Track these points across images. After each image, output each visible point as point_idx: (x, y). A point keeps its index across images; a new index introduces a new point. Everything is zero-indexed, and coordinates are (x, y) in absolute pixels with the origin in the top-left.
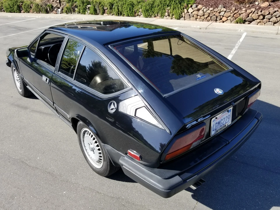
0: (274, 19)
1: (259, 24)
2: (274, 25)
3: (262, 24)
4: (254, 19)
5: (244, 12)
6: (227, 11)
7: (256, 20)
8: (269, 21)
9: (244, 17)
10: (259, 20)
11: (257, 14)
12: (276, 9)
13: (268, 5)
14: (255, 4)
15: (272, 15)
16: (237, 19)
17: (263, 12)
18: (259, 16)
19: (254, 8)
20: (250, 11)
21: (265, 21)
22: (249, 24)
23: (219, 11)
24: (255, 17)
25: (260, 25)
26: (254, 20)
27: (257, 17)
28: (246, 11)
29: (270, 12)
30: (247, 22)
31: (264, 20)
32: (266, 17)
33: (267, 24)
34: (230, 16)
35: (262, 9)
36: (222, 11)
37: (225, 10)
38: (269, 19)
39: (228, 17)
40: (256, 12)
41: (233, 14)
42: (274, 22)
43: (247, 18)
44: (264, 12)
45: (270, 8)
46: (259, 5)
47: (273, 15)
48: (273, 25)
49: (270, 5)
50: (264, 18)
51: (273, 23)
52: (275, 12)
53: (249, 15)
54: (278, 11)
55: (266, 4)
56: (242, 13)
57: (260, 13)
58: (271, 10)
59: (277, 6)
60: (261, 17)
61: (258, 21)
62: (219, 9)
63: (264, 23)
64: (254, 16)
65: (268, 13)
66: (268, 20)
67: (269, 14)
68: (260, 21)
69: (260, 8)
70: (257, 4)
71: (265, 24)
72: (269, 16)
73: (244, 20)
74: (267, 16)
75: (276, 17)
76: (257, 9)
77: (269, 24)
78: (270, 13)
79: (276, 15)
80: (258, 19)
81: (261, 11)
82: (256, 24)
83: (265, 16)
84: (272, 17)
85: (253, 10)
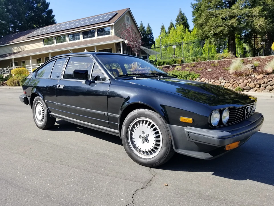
0: (269, 87)
1: (256, 91)
2: (270, 92)
3: (259, 92)
4: (252, 87)
5: (242, 82)
6: (226, 82)
7: (254, 88)
8: (266, 89)
9: (242, 86)
10: (256, 88)
11: (253, 83)
12: (270, 80)
13: (263, 76)
14: (252, 77)
15: (267, 84)
16: (236, 88)
17: (258, 81)
18: (256, 85)
19: (250, 79)
20: (247, 81)
21: (261, 89)
22: (247, 91)
23: (220, 82)
24: (252, 85)
25: (258, 92)
26: (251, 88)
27: (254, 86)
28: (244, 82)
29: (264, 82)
30: (246, 90)
31: (261, 88)
32: (262, 85)
34: (230, 86)
35: (258, 80)
36: (222, 82)
37: (225, 81)
38: (265, 87)
39: (228, 87)
40: (252, 82)
41: (232, 84)
42: (270, 89)
43: (245, 87)
44: (260, 82)
45: (264, 78)
46: (255, 77)
47: (268, 84)
48: (269, 92)
49: (264, 77)
50: (260, 87)
51: (269, 90)
52: (270, 81)
53: (246, 84)
54: (271, 81)
55: (261, 76)
56: (240, 83)
57: (256, 83)
58: (266, 80)
59: (270, 77)
60: (258, 86)
61: (255, 89)
62: (219, 80)
63: (261, 91)
64: (251, 85)
65: (263, 82)
66: (264, 88)
67: (264, 83)
68: (257, 89)
69: (256, 79)
70: (253, 76)
71: (262, 91)
72: (265, 85)
73: (242, 88)
74: (263, 84)
75: (271, 86)
76: (253, 80)
77: (265, 91)
78: (265, 82)
79: (270, 84)
80: (255, 87)
81: (257, 81)
82: (254, 91)
83: (261, 85)
84: (267, 85)
85: (250, 80)
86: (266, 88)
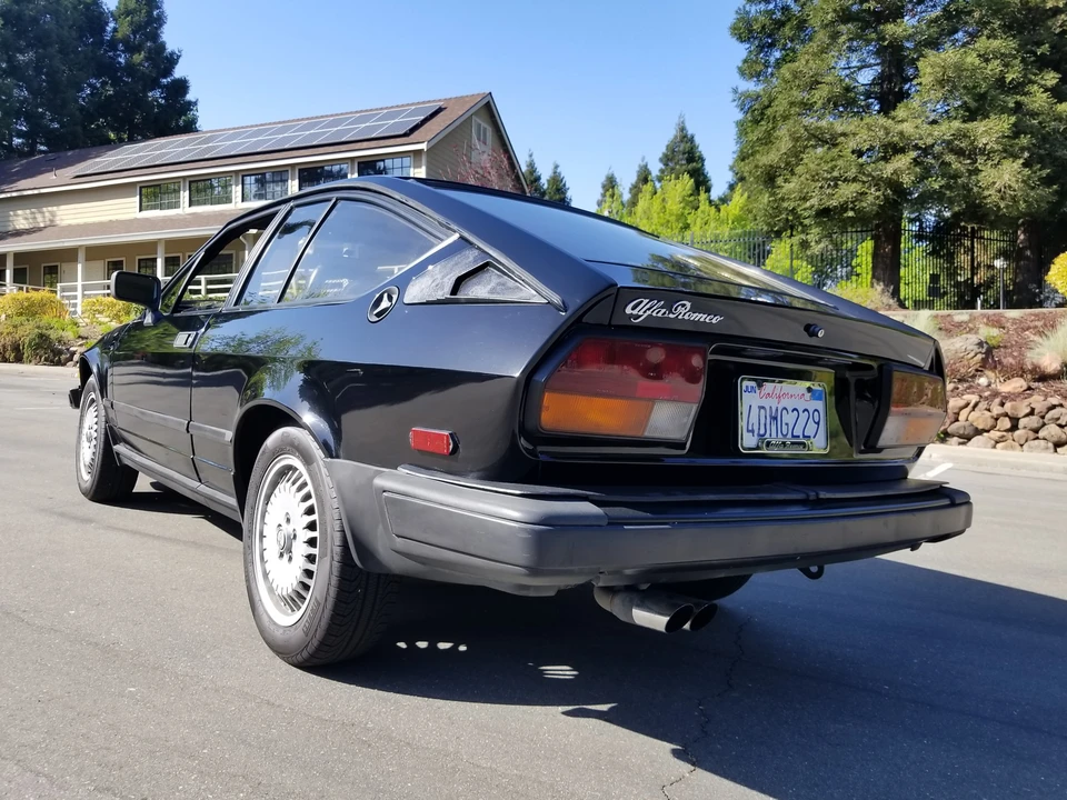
0: (1051, 431)
1: (999, 445)
2: (1056, 451)
3: (1012, 448)
4: (980, 427)
7: (988, 431)
8: (1037, 438)
9: (941, 422)
10: (999, 434)
11: (986, 412)
12: (1055, 400)
13: (1025, 387)
14: (979, 384)
15: (1043, 417)
17: (1008, 405)
18: (997, 419)
19: (973, 393)
20: (962, 403)
21: (1020, 436)
22: (960, 444)
24: (980, 420)
25: (1005, 448)
26: (979, 432)
27: (990, 422)
29: (1033, 410)
30: (955, 438)
31: (1017, 433)
32: (1022, 422)
33: (1029, 447)
35: (1006, 398)
38: (1036, 431)
40: (983, 405)
42: (1055, 439)
43: (952, 424)
44: (1013, 408)
45: (1032, 395)
46: (993, 386)
47: (1048, 416)
48: (1052, 450)
49: (1029, 388)
50: (1014, 427)
51: (1051, 445)
52: (1053, 407)
53: (958, 414)
54: (1061, 405)
55: (1018, 385)
57: (997, 410)
58: (1038, 402)
59: (1055, 391)
60: (1006, 423)
61: (995, 434)
63: (1017, 444)
64: (980, 418)
65: (1028, 410)
66: (1032, 435)
67: (1032, 413)
68: (1003, 436)
69: (996, 394)
70: (986, 384)
71: (1022, 445)
72: (1034, 421)
73: (941, 430)
74: (1027, 419)
75: (1060, 426)
76: (986, 399)
77: (1037, 447)
78: (1036, 412)
79: (1058, 419)
80: (993, 427)
81: (1002, 404)
82: (989, 445)
83: (1019, 419)
84: (1044, 425)
85: (974, 398)
86: (1041, 434)
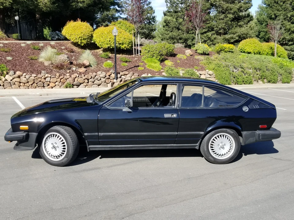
0: (97, 82)
1: (86, 87)
3: (89, 87)
5: (69, 77)
6: (52, 77)
7: (83, 83)
9: (71, 82)
11: (81, 78)
14: (73, 70)
15: (94, 78)
16: (65, 84)
18: (84, 80)
20: (75, 76)
21: (90, 84)
22: (77, 87)
23: (44, 77)
24: (81, 81)
25: (88, 87)
26: (81, 84)
28: (71, 76)
30: (75, 86)
32: (90, 80)
33: (93, 87)
34: (57, 81)
36: (47, 77)
37: (50, 76)
38: (93, 82)
39: (55, 83)
40: (80, 76)
41: (59, 79)
43: (74, 82)
44: (88, 77)
48: (98, 87)
50: (89, 82)
51: (97, 85)
53: (75, 79)
55: (84, 70)
56: (68, 78)
57: (84, 78)
58: (92, 75)
60: (86, 81)
61: (85, 84)
62: (42, 75)
68: (87, 84)
70: (75, 69)
71: (91, 86)
72: (92, 80)
73: (72, 84)
78: (92, 77)
81: (84, 76)
82: (84, 87)
84: (95, 80)
86: (95, 83)
